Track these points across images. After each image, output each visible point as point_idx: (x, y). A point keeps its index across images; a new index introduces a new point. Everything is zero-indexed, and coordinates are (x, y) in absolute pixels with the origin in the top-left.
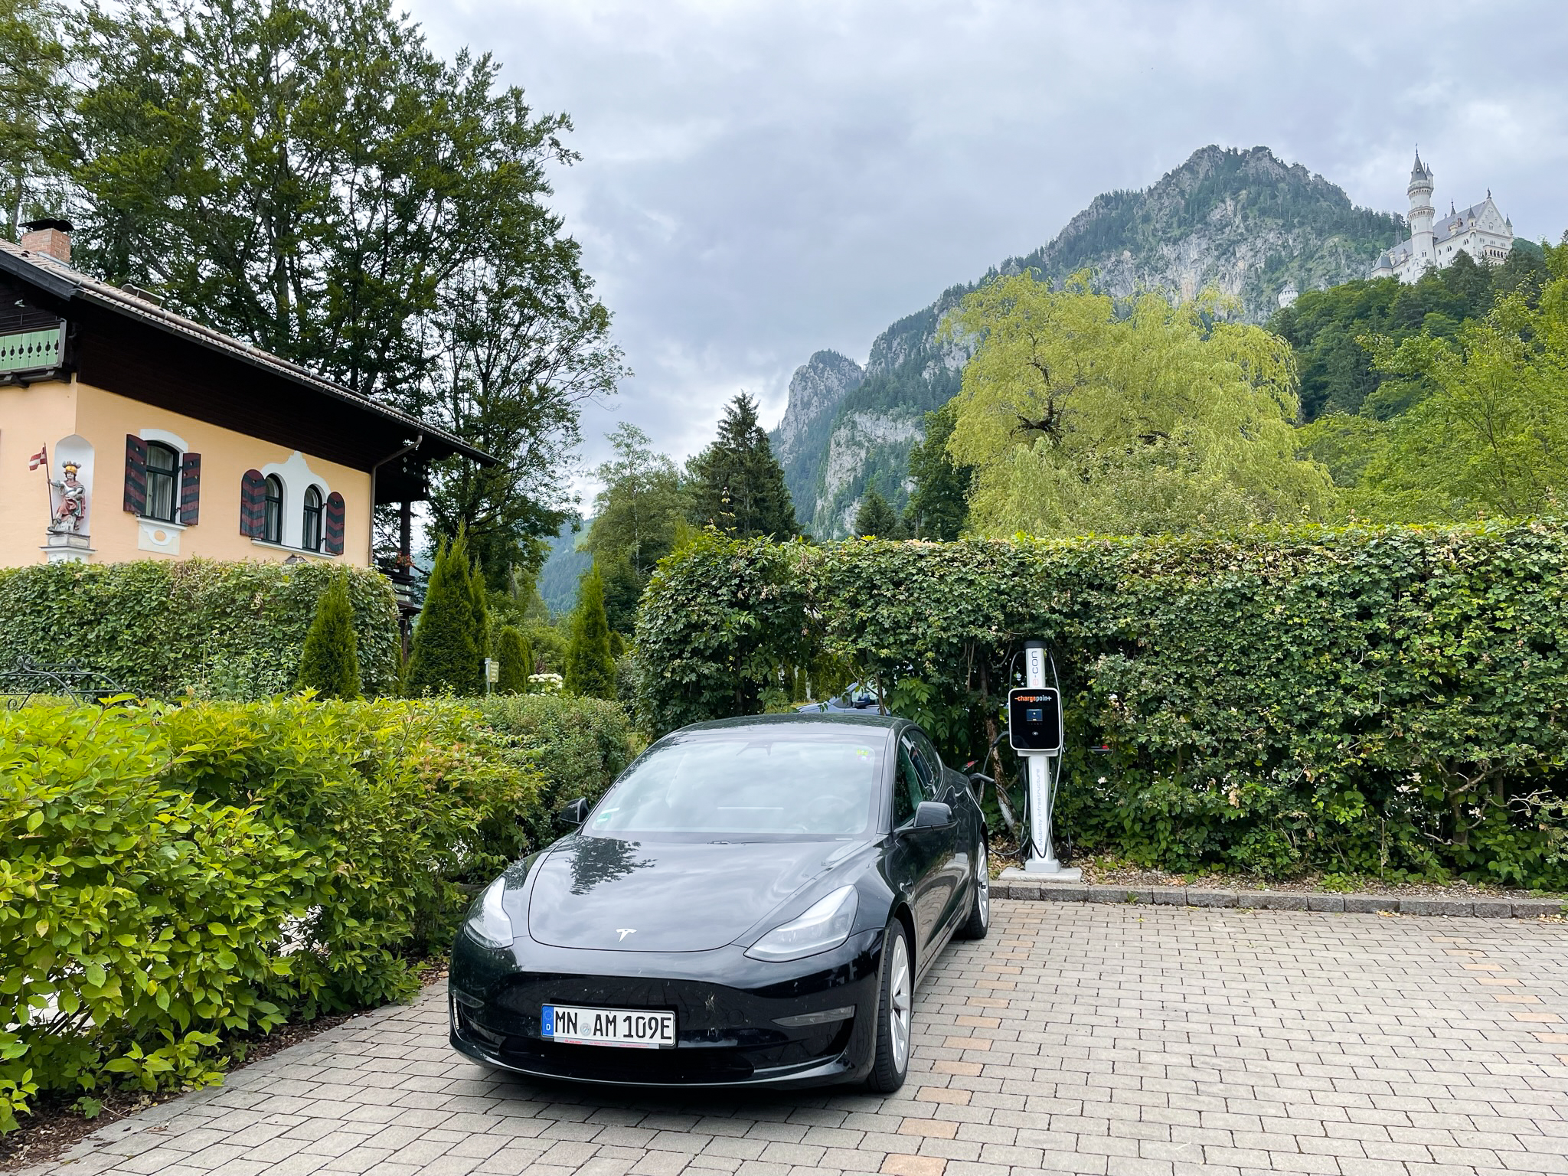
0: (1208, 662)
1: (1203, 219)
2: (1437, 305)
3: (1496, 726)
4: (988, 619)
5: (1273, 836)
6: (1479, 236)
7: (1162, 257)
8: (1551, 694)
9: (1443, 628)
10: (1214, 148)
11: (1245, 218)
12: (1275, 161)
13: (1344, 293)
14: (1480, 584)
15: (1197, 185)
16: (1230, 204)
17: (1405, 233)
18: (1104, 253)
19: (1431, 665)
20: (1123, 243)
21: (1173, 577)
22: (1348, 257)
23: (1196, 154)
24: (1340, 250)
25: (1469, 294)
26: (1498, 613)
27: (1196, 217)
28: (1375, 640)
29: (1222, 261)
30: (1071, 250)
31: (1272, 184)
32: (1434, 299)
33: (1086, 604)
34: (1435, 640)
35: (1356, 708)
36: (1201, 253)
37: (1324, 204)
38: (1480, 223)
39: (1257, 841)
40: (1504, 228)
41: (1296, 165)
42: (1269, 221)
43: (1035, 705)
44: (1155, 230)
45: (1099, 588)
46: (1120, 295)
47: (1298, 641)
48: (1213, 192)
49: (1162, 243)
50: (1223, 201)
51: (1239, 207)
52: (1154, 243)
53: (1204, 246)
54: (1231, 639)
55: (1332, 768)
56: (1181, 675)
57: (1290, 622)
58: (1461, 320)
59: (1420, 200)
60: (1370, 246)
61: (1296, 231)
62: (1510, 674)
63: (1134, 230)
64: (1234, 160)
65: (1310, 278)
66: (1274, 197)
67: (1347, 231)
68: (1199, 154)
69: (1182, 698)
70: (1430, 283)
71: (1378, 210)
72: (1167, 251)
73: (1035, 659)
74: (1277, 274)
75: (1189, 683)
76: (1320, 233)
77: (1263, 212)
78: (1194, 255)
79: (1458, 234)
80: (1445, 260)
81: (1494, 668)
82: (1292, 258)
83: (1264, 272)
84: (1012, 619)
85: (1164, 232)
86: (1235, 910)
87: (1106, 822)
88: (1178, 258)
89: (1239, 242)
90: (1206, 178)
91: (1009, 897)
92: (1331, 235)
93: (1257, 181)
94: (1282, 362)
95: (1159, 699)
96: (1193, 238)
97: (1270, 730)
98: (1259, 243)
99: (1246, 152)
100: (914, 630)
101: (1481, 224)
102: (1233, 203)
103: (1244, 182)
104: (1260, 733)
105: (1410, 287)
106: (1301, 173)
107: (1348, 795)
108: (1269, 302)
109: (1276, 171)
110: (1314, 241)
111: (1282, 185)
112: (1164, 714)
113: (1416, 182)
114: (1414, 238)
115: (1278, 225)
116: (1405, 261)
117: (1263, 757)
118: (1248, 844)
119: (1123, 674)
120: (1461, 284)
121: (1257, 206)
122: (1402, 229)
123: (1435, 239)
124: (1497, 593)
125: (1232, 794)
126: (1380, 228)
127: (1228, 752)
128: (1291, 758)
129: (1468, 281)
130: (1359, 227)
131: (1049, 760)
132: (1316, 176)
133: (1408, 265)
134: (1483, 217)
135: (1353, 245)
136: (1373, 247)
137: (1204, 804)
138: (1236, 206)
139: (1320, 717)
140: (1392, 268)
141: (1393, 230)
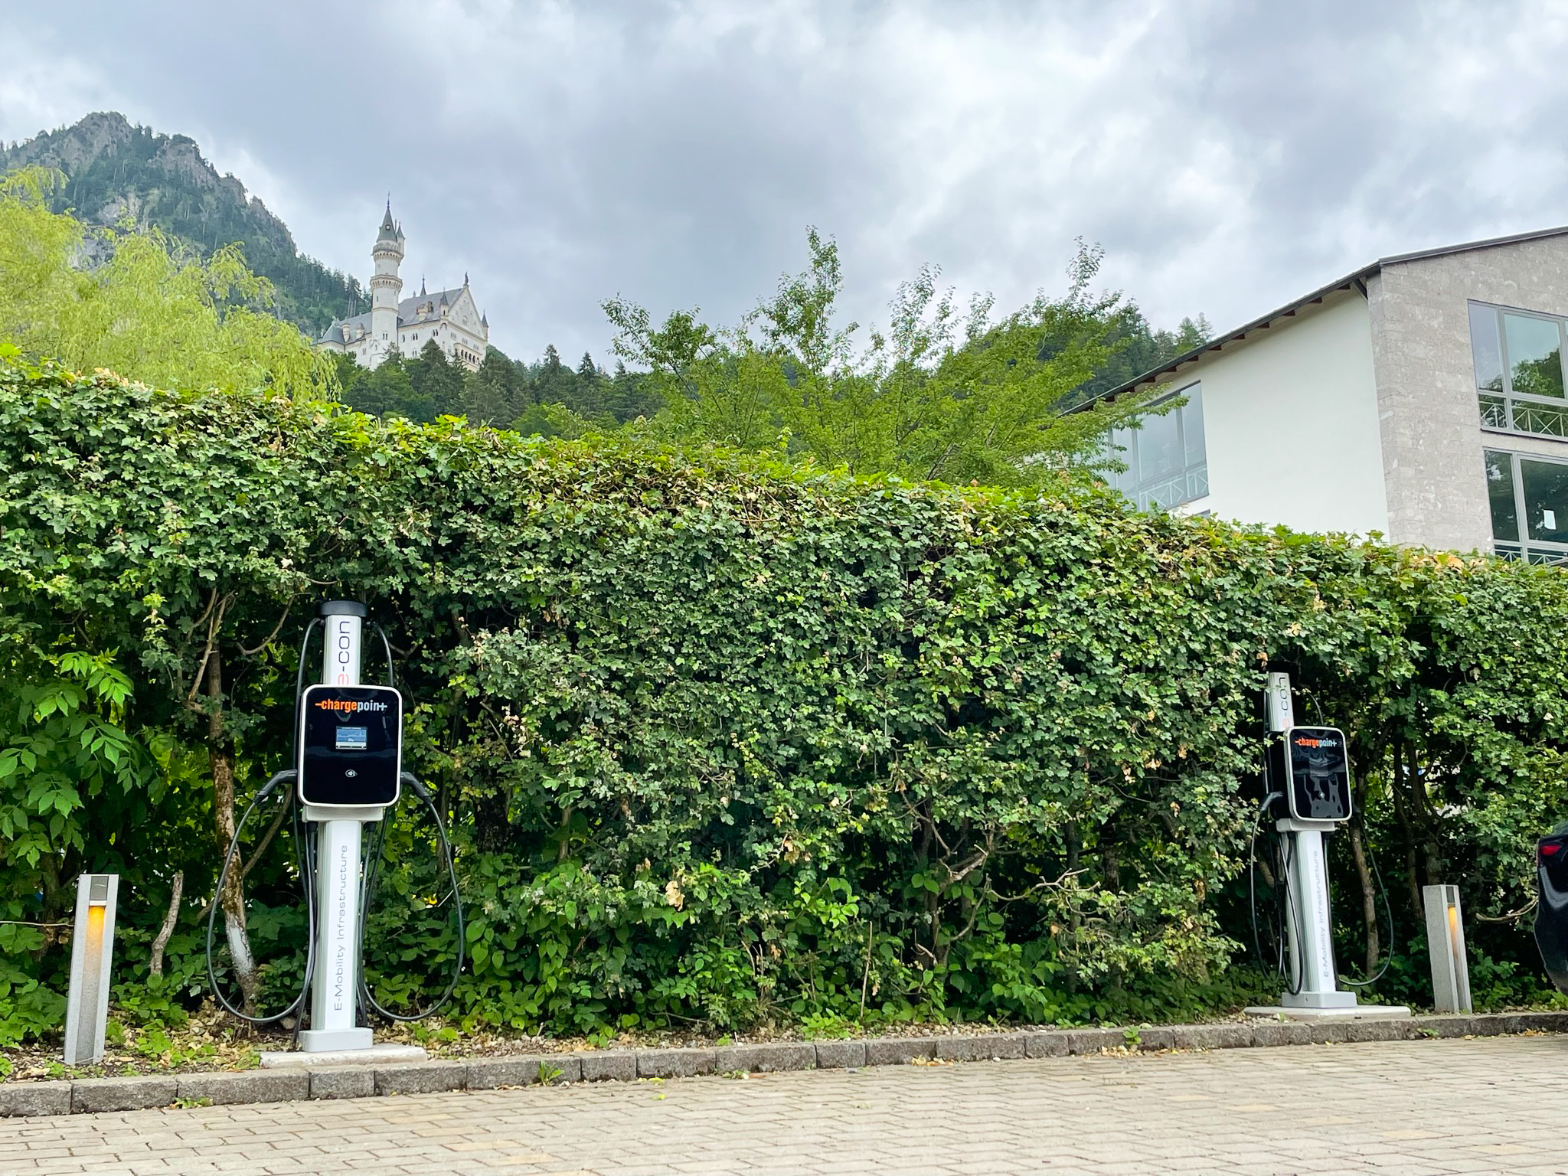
0: (660, 653)
2: (398, 402)
3: (1020, 775)
4: (276, 544)
5: (730, 955)
6: (451, 330)
8: (1087, 731)
9: (967, 625)
10: (118, 119)
12: (203, 162)
14: (1007, 570)
15: (87, 164)
16: (134, 202)
17: (365, 306)
19: (950, 680)
21: (613, 506)
23: (92, 117)
26: (1029, 613)
28: (885, 636)
31: (197, 193)
32: (395, 395)
33: (460, 538)
34: (958, 644)
35: (863, 742)
37: (263, 240)
38: (453, 313)
39: (707, 966)
40: (479, 327)
41: (230, 177)
43: (355, 718)
45: (482, 510)
48: (111, 178)
50: (125, 196)
51: (147, 210)
54: (696, 618)
55: (824, 838)
56: (615, 675)
57: (780, 599)
59: (387, 265)
60: (317, 310)
62: (1041, 700)
64: (145, 144)
66: (196, 210)
67: (289, 283)
68: (96, 120)
69: (615, 715)
70: (392, 373)
71: (330, 266)
73: (342, 630)
75: (628, 689)
79: (427, 321)
80: (412, 349)
81: (1026, 687)
84: (323, 548)
86: (711, 1078)
87: (433, 954)
90: (103, 156)
91: (310, 1097)
93: (176, 182)
94: (322, 386)
97: (742, 779)
99: (163, 138)
100: (119, 547)
101: (454, 315)
102: (139, 202)
103: (157, 178)
104: (729, 779)
105: (368, 374)
106: (235, 190)
107: (833, 884)
109: (201, 177)
111: (208, 198)
112: (587, 739)
113: (384, 242)
114: (375, 314)
115: (198, 250)
116: (362, 339)
117: (728, 819)
118: (690, 972)
119: (523, 666)
120: (429, 383)
121: (172, 217)
122: (358, 298)
123: (399, 321)
124: (1026, 584)
125: (671, 887)
126: (330, 290)
127: (679, 812)
128: (765, 821)
129: (437, 381)
130: (305, 283)
131: (367, 827)
132: (255, 199)
133: (366, 345)
134: (457, 307)
135: (295, 303)
136: (321, 312)
137: (636, 906)
138: (142, 208)
139: (809, 753)
140: (345, 345)
141: (347, 298)
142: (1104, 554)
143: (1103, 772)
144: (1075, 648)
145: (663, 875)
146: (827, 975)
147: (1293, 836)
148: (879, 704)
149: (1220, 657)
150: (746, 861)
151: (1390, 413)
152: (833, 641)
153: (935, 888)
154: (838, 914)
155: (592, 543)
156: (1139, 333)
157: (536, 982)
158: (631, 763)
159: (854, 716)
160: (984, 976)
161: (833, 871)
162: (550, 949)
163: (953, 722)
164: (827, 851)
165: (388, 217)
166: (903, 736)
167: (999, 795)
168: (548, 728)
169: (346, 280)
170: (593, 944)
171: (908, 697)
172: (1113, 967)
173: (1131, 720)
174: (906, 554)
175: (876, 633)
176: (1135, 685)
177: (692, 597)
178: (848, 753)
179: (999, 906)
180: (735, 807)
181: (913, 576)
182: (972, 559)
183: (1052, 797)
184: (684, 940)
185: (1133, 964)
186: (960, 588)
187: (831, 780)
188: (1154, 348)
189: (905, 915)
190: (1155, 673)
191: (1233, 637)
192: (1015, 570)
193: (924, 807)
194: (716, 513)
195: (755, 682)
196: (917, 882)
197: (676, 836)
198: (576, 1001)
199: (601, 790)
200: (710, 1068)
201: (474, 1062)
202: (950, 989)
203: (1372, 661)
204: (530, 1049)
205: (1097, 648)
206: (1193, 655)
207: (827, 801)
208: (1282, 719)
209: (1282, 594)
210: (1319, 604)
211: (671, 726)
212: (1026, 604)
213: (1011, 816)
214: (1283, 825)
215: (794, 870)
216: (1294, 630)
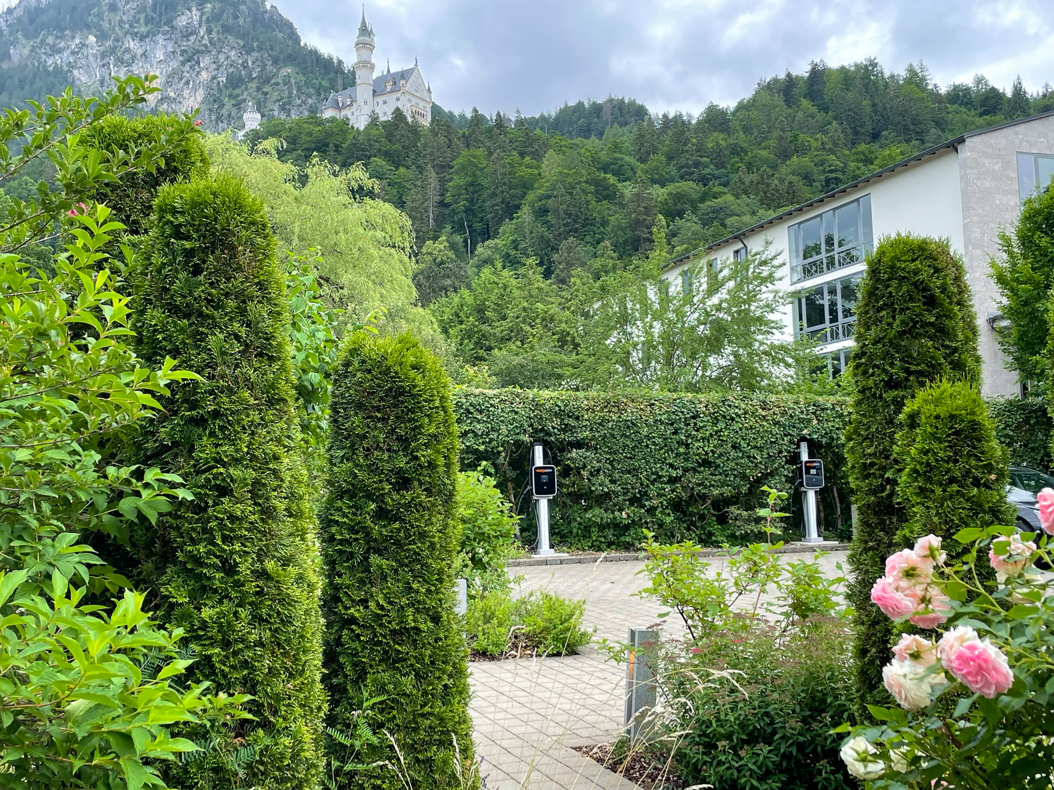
0: (619, 453)
1: (169, 22)
2: (379, 151)
3: (719, 480)
4: (525, 432)
6: (407, 96)
7: (128, 50)
8: (739, 466)
9: (703, 439)
11: (209, 31)
13: (305, 125)
14: (715, 421)
16: (195, 13)
17: (350, 81)
18: (67, 32)
19: (698, 454)
20: (88, 27)
21: (605, 413)
22: (299, 89)
24: (293, 81)
25: (403, 147)
26: (722, 433)
27: (164, 19)
28: (680, 443)
29: (187, 68)
30: (32, 21)
32: (377, 146)
33: (567, 425)
34: (701, 444)
35: (674, 473)
36: (167, 55)
37: (280, 35)
38: (408, 84)
39: (634, 533)
40: (426, 93)
42: (231, 39)
43: (545, 474)
44: (121, 21)
45: (572, 417)
46: (83, 79)
47: (654, 444)
49: (129, 37)
50: (190, 10)
51: (204, 18)
52: (121, 35)
53: (170, 49)
54: (628, 443)
55: (664, 499)
56: (608, 459)
57: (651, 435)
58: (397, 168)
59: (365, 54)
60: (317, 82)
61: (255, 54)
62: (725, 458)
63: (100, 16)
65: (266, 100)
66: (236, 17)
67: (298, 65)
69: (608, 470)
70: (374, 132)
71: (324, 51)
72: (132, 44)
73: (539, 450)
74: (237, 91)
75: (611, 463)
76: (275, 62)
77: (226, 29)
78: (160, 55)
79: (392, 91)
80: (385, 114)
81: (721, 455)
82: (252, 79)
83: (226, 87)
84: (535, 431)
85: (131, 26)
88: (144, 54)
89: (202, 52)
92: (285, 66)
94: (406, 234)
95: (598, 471)
96: (160, 38)
97: (642, 484)
98: (222, 58)
101: (409, 86)
102: (199, 14)
104: (638, 485)
105: (359, 132)
107: (667, 511)
108: (229, 116)
110: (270, 68)
112: (601, 476)
113: (362, 38)
114: (358, 88)
115: (239, 45)
116: (351, 105)
117: (638, 495)
118: (629, 535)
119: (585, 458)
120: (398, 137)
121: (221, 22)
122: (343, 73)
123: (374, 91)
124: (721, 425)
125: (624, 513)
126: (326, 69)
127: (625, 494)
128: (648, 496)
129: (403, 136)
130: (309, 64)
131: (549, 500)
132: (272, 6)
133: (353, 109)
134: (410, 81)
135: (303, 79)
136: (320, 83)
137: (615, 518)
138: (201, 17)
139: (660, 477)
140: (340, 109)
141: (336, 73)
142: (746, 413)
143: (744, 477)
144: (736, 443)
145: (621, 510)
146: (666, 535)
147: (806, 492)
148: (678, 463)
149: (781, 442)
150: (643, 506)
151: (968, 220)
152: (666, 446)
153: (695, 511)
154: (668, 520)
155: (600, 424)
156: (876, 76)
157: (590, 537)
158: (613, 482)
159: (671, 466)
160: (710, 534)
161: (667, 508)
162: (594, 529)
163: (700, 465)
164: (665, 503)
165: (364, 22)
166: (686, 470)
167: (713, 486)
168: (591, 474)
169: (335, 61)
170: (604, 528)
171: (686, 460)
172: (746, 532)
173: (752, 462)
174: (685, 419)
175: (678, 443)
176: (753, 452)
177: (627, 437)
178: (670, 476)
179: (714, 515)
180: (640, 492)
181: (689, 424)
182: (705, 419)
183: (728, 486)
184: (627, 527)
185: (752, 531)
186: (701, 428)
187: (666, 484)
188: (886, 86)
189: (687, 518)
190: (760, 449)
191: (785, 435)
192: (718, 421)
193: (693, 489)
194: (632, 412)
195: (644, 458)
196: (690, 509)
197: (625, 500)
198: (601, 542)
199: (606, 490)
200: (637, 559)
201: (582, 557)
202: (700, 538)
203: (832, 438)
204: (589, 554)
205: (742, 442)
206: (772, 442)
207: (664, 490)
208: (805, 457)
209: (801, 421)
210: (815, 422)
211: (622, 472)
212: (721, 431)
213: (716, 492)
214: (802, 489)
215: (656, 508)
216: (805, 432)
